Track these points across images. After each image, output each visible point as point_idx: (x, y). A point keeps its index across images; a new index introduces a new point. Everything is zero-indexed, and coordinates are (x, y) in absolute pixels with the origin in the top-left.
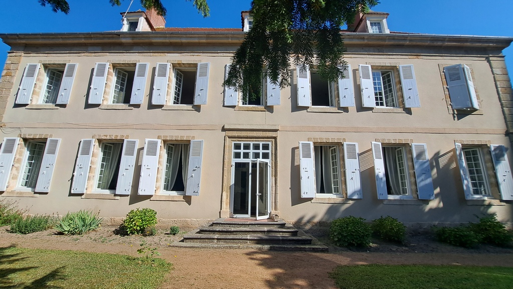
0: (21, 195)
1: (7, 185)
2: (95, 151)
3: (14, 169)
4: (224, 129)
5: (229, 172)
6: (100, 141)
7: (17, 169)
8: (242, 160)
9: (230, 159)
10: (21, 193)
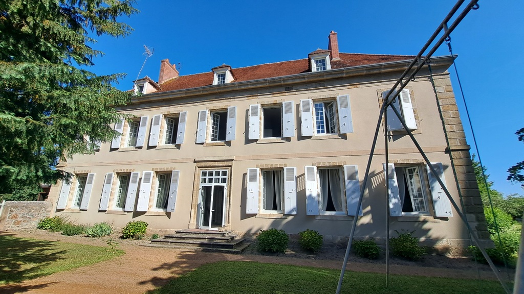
0: (73, 211)
1: (66, 205)
2: (114, 181)
3: (70, 194)
4: (195, 162)
5: (197, 193)
6: (118, 174)
7: (72, 194)
8: (207, 184)
9: (198, 184)
10: (73, 210)
